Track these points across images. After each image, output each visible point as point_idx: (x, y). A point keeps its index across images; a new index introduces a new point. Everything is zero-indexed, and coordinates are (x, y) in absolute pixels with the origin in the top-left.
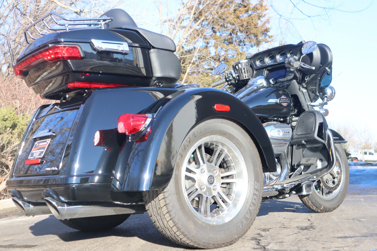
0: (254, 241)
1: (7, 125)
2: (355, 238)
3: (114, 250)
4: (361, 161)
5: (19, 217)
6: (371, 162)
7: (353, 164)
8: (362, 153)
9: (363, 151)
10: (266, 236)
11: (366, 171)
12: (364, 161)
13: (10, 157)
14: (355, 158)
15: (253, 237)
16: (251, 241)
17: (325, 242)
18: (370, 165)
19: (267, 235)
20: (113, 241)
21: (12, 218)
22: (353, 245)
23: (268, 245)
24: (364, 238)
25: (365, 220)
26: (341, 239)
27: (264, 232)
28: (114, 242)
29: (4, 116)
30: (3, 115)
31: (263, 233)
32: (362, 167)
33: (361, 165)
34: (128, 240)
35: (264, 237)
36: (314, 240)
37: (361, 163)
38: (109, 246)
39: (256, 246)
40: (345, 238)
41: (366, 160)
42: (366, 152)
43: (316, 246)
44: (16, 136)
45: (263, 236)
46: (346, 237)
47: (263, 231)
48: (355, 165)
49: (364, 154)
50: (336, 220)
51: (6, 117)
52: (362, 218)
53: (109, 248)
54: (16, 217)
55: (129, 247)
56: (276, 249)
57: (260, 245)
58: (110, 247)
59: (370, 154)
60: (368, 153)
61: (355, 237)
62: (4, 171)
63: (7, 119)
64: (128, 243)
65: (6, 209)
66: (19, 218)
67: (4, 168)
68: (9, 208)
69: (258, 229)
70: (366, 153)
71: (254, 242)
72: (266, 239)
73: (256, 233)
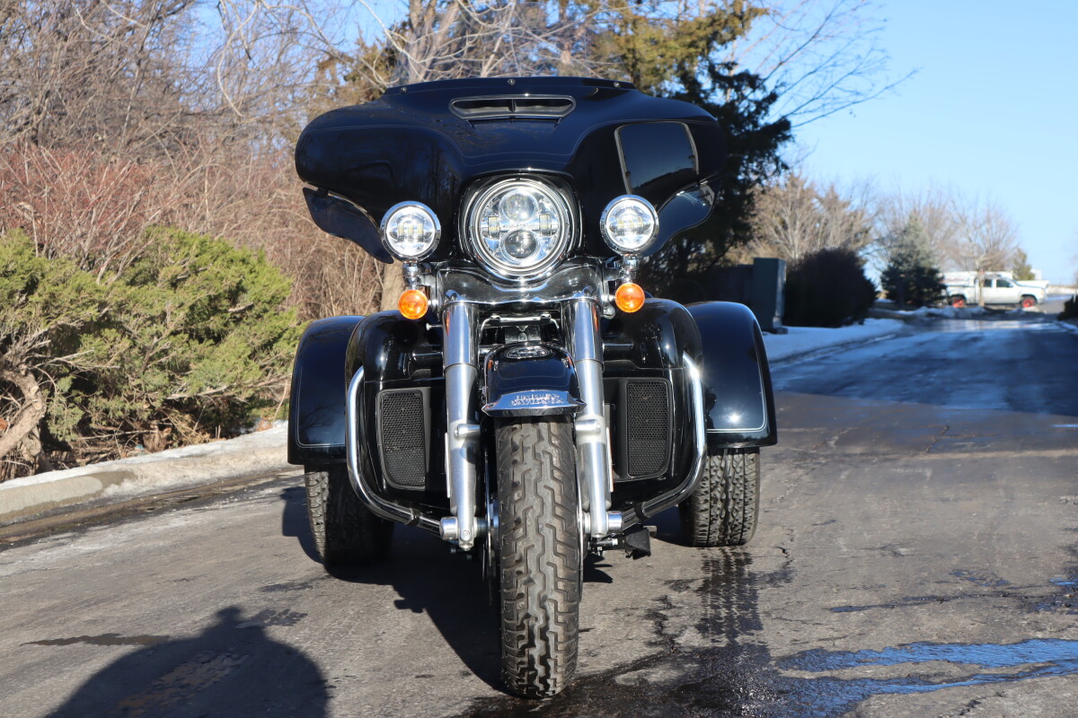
0: (652, 622)
1: (15, 288)
2: (866, 612)
3: (348, 649)
4: (975, 304)
5: (79, 537)
6: (1003, 308)
7: (952, 314)
8: (978, 280)
9: (982, 277)
10: (680, 605)
11: (980, 344)
12: (982, 304)
13: (24, 367)
14: (957, 295)
15: (650, 610)
16: (645, 621)
17: (803, 622)
18: (998, 315)
19: (682, 603)
20: (339, 624)
21: (61, 541)
22: (857, 631)
23: (681, 632)
24: (885, 611)
25: (909, 550)
26: (837, 614)
27: (677, 593)
28: (341, 627)
29: (7, 266)
30: (4, 264)
31: (674, 596)
32: (977, 322)
33: (975, 317)
34: (374, 621)
35: (675, 607)
36: (781, 618)
37: (975, 310)
38: (333, 639)
39: (655, 635)
40: (846, 611)
41: (988, 301)
42: (989, 278)
43: (782, 636)
44: (37, 311)
45: (674, 604)
46: (849, 609)
47: (675, 590)
48: (957, 317)
49: (982, 285)
50: (845, 550)
51: (11, 268)
52: (902, 545)
53: (336, 646)
54: (73, 538)
55: (379, 642)
56: (696, 645)
57: (663, 632)
58: (336, 642)
59: (1002, 284)
60: (994, 283)
61: (869, 607)
62: (9, 401)
63: (13, 272)
64: (375, 628)
65: (31, 507)
66: (80, 540)
67: (9, 394)
68: (38, 506)
69: (663, 582)
70: (987, 283)
71: (650, 624)
72: (678, 616)
73: (658, 596)
